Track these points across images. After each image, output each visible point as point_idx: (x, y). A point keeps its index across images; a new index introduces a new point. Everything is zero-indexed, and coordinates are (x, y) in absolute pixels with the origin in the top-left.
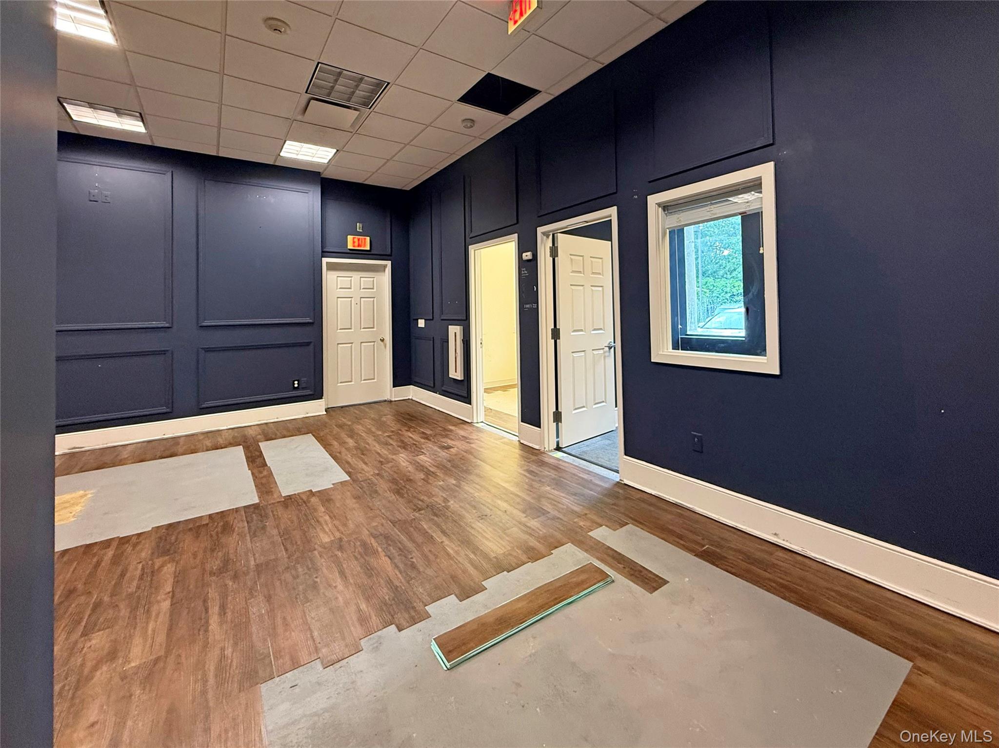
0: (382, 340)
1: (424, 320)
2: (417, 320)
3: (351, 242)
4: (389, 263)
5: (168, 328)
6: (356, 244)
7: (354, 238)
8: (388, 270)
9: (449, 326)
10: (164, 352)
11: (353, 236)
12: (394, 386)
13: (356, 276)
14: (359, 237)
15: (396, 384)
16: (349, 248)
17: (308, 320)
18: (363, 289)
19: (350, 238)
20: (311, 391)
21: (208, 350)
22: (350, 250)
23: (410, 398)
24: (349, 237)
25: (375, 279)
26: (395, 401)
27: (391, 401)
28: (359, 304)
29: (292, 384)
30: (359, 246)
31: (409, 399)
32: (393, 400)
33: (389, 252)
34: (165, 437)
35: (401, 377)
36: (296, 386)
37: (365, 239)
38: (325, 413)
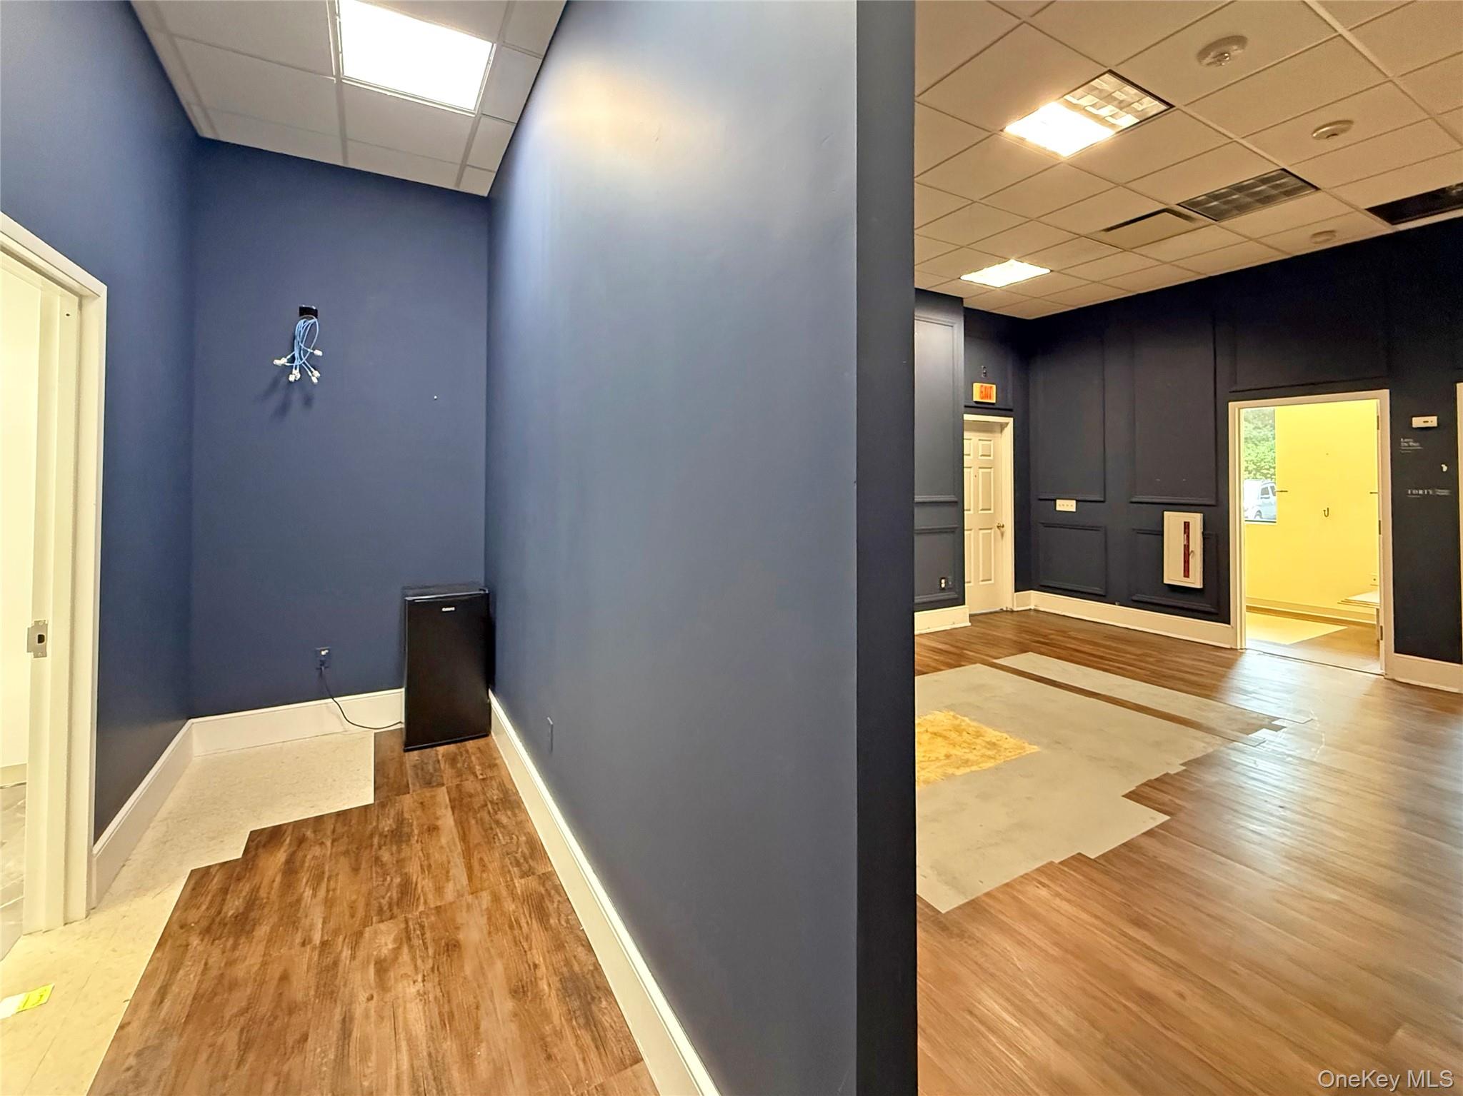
0: (1000, 527)
1: (1074, 502)
2: (1055, 500)
3: (977, 394)
4: (1011, 420)
6: (983, 395)
7: (980, 387)
8: (1009, 431)
9: (1165, 513)
11: (978, 384)
12: (1016, 591)
13: (974, 438)
14: (986, 385)
15: (1018, 589)
16: (975, 400)
17: (954, 498)
18: (982, 455)
19: (977, 386)
20: (956, 593)
22: (976, 402)
23: (1032, 607)
24: (975, 385)
25: (993, 442)
26: (1018, 611)
27: (1012, 611)
28: (977, 476)
29: (940, 583)
30: (985, 397)
31: (1030, 609)
32: (1015, 609)
33: (1012, 405)
35: (1024, 581)
36: (943, 585)
37: (991, 387)
38: (970, 624)
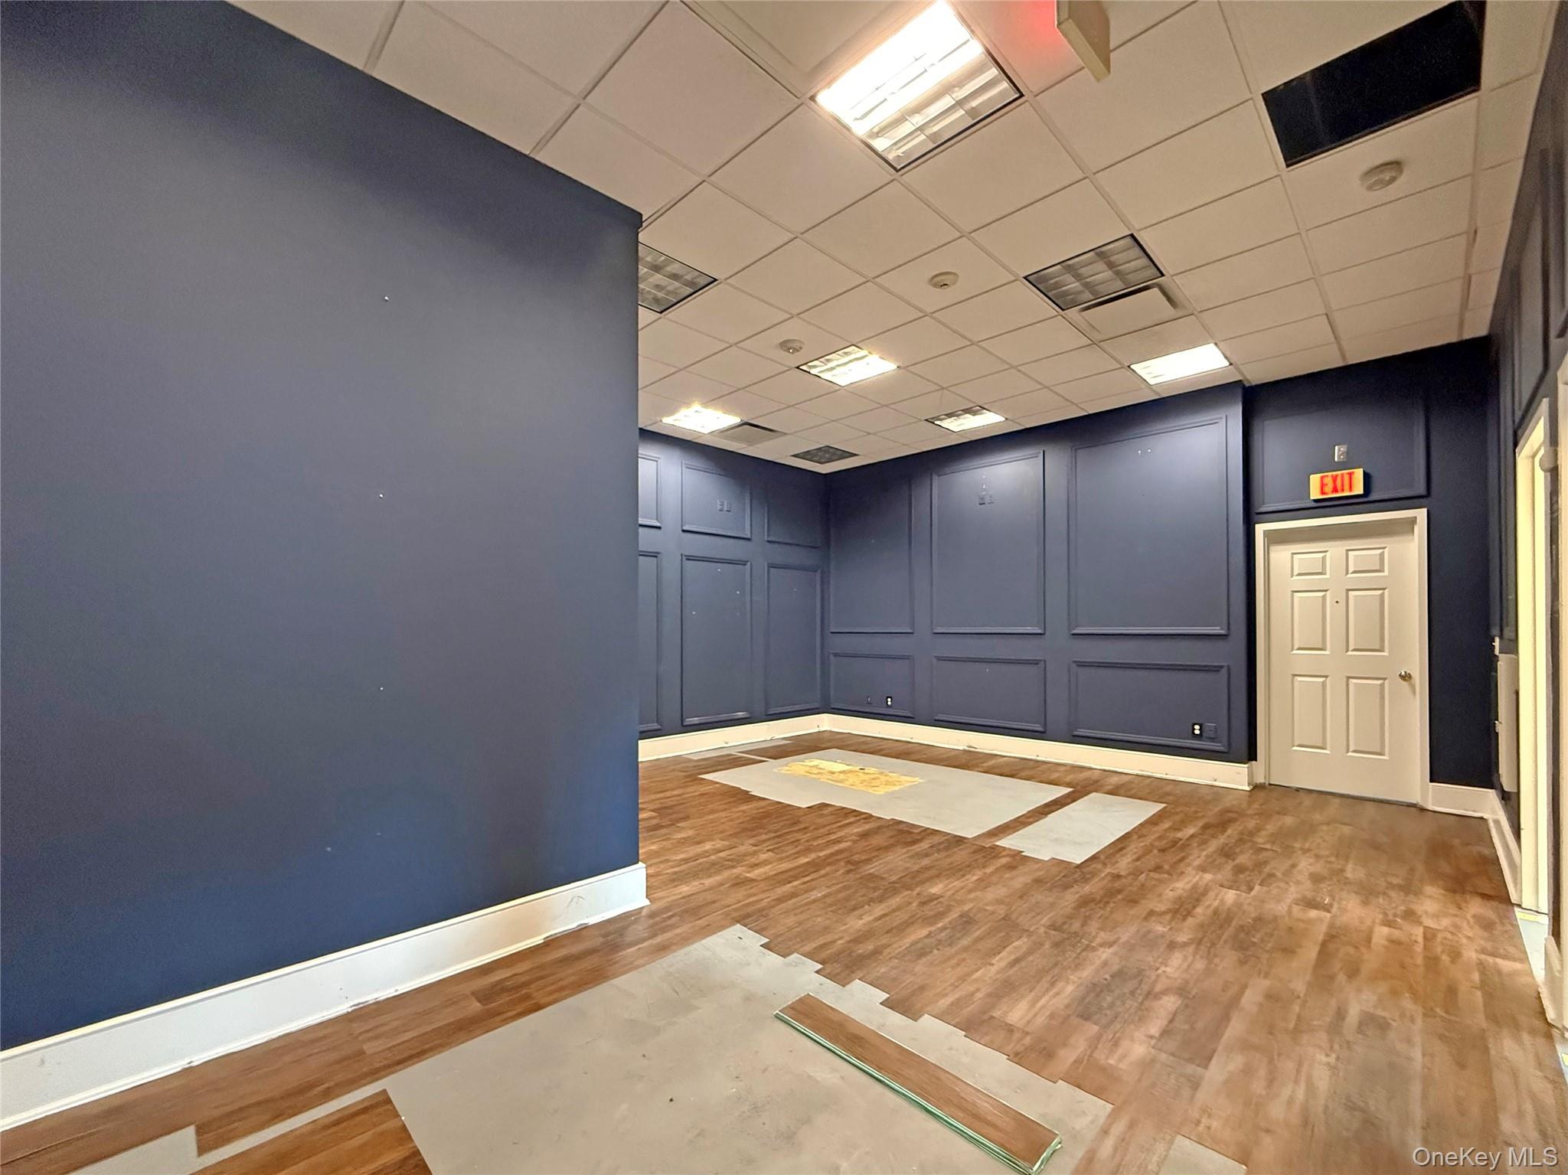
0: (1406, 677)
1: (1498, 640)
2: (1494, 639)
3: (1317, 487)
4: (1421, 514)
5: (1040, 634)
6: (1329, 488)
7: (1322, 478)
8: (1419, 529)
10: (1036, 663)
11: (1319, 475)
12: (1433, 781)
13: (1335, 550)
14: (1335, 473)
15: (1437, 778)
16: (1312, 498)
17: (1217, 630)
18: (1356, 573)
19: (1315, 480)
20: (1223, 746)
21: (1082, 665)
22: (1316, 501)
23: (1485, 817)
24: (1312, 477)
25: (1386, 550)
26: (1434, 812)
27: (1423, 810)
28: (1343, 603)
29: (1191, 728)
30: (1335, 490)
32: (1431, 807)
33: (1422, 490)
34: (1039, 759)
36: (1197, 732)
37: (1351, 474)
38: (1248, 789)
